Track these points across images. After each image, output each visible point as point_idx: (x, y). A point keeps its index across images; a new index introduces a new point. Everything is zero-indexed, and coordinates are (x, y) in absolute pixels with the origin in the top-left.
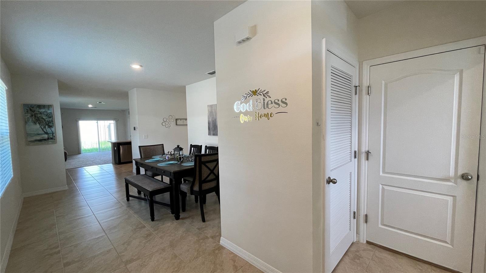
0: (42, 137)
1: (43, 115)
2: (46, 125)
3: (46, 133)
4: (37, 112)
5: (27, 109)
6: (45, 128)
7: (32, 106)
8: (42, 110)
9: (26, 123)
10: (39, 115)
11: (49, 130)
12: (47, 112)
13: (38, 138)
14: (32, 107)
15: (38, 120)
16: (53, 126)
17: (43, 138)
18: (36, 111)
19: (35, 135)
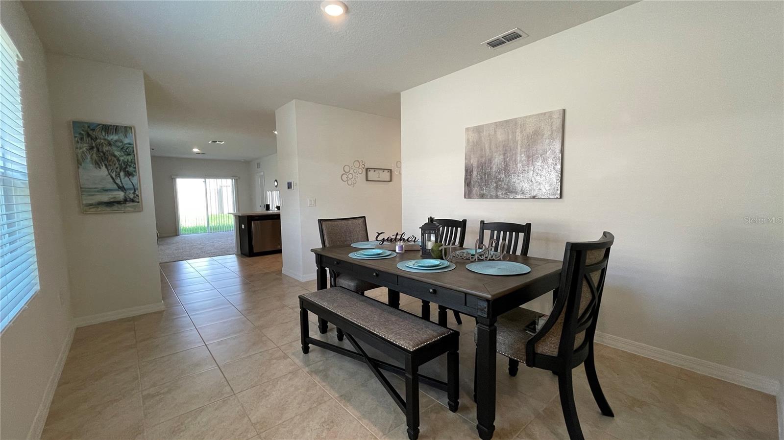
0: (112, 197)
1: (114, 148)
2: (120, 171)
3: (121, 188)
4: (102, 141)
5: (80, 134)
6: (120, 177)
7: (91, 128)
8: (113, 137)
9: (79, 163)
10: (106, 148)
11: (126, 181)
12: (121, 142)
13: (105, 198)
14: (92, 130)
15: (103, 158)
16: (134, 173)
17: (115, 197)
18: (101, 139)
19: (98, 191)
